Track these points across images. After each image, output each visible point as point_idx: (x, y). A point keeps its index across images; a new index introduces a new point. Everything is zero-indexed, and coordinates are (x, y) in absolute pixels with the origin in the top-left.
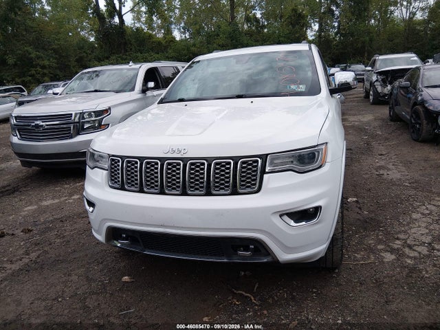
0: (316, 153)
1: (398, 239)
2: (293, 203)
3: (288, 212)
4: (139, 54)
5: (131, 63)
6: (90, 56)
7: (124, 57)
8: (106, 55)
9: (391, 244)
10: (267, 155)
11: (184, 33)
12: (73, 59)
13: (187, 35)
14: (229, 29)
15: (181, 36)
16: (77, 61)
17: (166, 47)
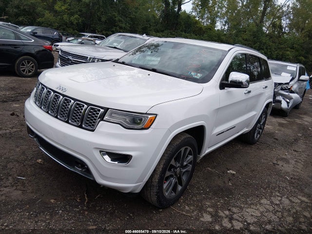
0: (143, 119)
1: (229, 210)
2: (113, 146)
3: (108, 151)
4: (184, 33)
5: (144, 35)
6: (152, 27)
7: (173, 33)
8: (162, 29)
9: (220, 211)
10: (108, 109)
11: (225, 25)
12: (140, 27)
13: (226, 27)
14: (255, 29)
15: (222, 27)
16: (143, 29)
17: (204, 32)
